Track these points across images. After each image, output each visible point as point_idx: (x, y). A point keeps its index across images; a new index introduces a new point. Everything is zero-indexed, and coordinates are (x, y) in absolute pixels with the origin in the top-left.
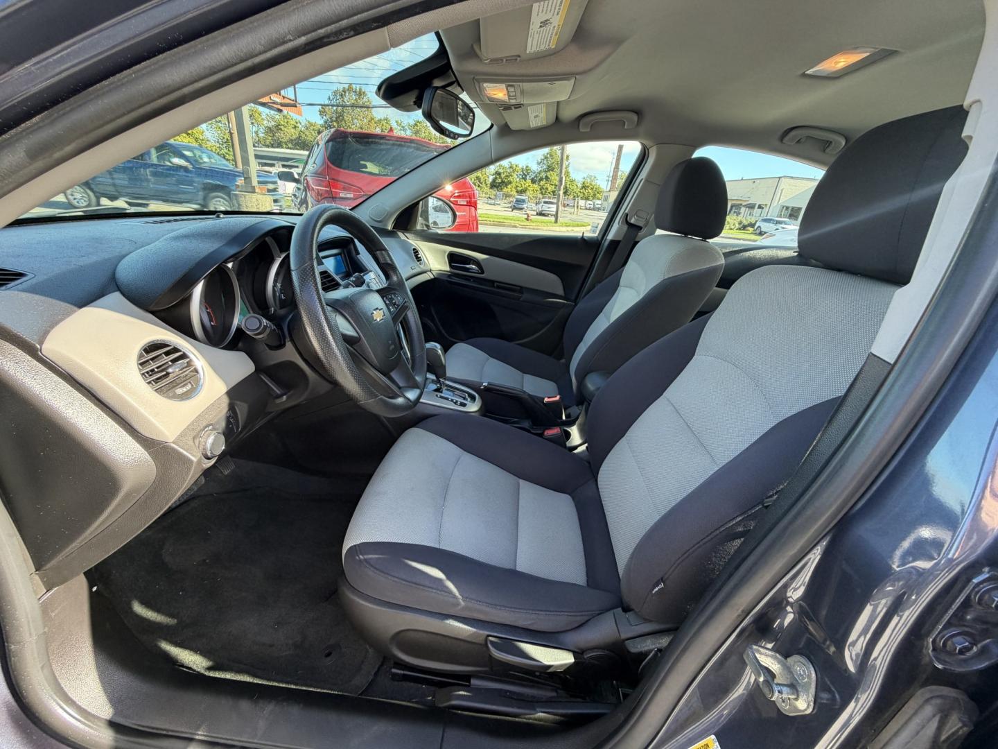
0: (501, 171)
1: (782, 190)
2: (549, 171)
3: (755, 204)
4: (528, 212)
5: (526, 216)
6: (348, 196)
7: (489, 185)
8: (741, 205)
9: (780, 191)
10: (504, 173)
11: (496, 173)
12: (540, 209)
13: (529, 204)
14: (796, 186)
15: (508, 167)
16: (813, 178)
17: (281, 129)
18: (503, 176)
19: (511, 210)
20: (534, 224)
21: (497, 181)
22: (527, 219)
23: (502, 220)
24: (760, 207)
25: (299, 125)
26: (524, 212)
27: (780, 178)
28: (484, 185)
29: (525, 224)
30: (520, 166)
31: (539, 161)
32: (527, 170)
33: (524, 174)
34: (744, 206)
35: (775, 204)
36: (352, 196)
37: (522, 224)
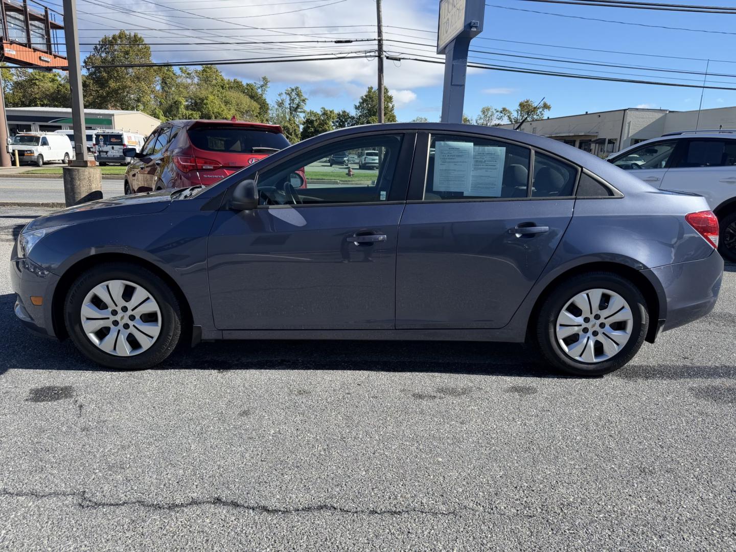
0: (313, 118)
1: (629, 123)
2: (371, 116)
3: (605, 139)
4: (349, 165)
5: (347, 171)
6: (209, 167)
7: (300, 136)
8: (591, 140)
9: (627, 125)
10: (316, 120)
11: (307, 120)
12: (363, 162)
13: (350, 156)
14: (643, 118)
15: (320, 113)
16: (659, 109)
17: (35, 84)
18: (316, 124)
19: (329, 164)
20: (357, 179)
21: (309, 131)
22: (349, 174)
23: (320, 177)
24: (610, 142)
25: (58, 78)
26: (345, 166)
27: (625, 110)
28: (293, 136)
29: (346, 179)
30: (336, 112)
31: (358, 104)
32: (344, 116)
33: (342, 121)
34: (594, 141)
35: (625, 138)
36: (211, 168)
37: (343, 179)
